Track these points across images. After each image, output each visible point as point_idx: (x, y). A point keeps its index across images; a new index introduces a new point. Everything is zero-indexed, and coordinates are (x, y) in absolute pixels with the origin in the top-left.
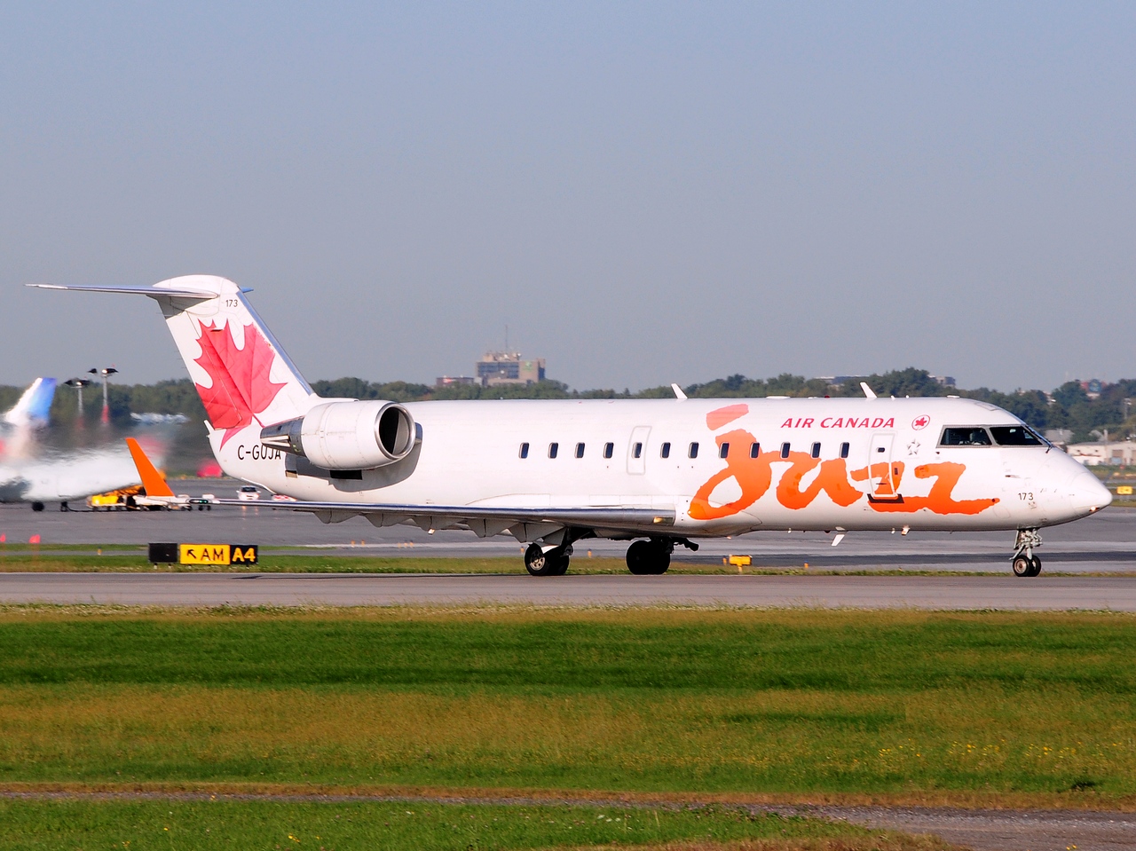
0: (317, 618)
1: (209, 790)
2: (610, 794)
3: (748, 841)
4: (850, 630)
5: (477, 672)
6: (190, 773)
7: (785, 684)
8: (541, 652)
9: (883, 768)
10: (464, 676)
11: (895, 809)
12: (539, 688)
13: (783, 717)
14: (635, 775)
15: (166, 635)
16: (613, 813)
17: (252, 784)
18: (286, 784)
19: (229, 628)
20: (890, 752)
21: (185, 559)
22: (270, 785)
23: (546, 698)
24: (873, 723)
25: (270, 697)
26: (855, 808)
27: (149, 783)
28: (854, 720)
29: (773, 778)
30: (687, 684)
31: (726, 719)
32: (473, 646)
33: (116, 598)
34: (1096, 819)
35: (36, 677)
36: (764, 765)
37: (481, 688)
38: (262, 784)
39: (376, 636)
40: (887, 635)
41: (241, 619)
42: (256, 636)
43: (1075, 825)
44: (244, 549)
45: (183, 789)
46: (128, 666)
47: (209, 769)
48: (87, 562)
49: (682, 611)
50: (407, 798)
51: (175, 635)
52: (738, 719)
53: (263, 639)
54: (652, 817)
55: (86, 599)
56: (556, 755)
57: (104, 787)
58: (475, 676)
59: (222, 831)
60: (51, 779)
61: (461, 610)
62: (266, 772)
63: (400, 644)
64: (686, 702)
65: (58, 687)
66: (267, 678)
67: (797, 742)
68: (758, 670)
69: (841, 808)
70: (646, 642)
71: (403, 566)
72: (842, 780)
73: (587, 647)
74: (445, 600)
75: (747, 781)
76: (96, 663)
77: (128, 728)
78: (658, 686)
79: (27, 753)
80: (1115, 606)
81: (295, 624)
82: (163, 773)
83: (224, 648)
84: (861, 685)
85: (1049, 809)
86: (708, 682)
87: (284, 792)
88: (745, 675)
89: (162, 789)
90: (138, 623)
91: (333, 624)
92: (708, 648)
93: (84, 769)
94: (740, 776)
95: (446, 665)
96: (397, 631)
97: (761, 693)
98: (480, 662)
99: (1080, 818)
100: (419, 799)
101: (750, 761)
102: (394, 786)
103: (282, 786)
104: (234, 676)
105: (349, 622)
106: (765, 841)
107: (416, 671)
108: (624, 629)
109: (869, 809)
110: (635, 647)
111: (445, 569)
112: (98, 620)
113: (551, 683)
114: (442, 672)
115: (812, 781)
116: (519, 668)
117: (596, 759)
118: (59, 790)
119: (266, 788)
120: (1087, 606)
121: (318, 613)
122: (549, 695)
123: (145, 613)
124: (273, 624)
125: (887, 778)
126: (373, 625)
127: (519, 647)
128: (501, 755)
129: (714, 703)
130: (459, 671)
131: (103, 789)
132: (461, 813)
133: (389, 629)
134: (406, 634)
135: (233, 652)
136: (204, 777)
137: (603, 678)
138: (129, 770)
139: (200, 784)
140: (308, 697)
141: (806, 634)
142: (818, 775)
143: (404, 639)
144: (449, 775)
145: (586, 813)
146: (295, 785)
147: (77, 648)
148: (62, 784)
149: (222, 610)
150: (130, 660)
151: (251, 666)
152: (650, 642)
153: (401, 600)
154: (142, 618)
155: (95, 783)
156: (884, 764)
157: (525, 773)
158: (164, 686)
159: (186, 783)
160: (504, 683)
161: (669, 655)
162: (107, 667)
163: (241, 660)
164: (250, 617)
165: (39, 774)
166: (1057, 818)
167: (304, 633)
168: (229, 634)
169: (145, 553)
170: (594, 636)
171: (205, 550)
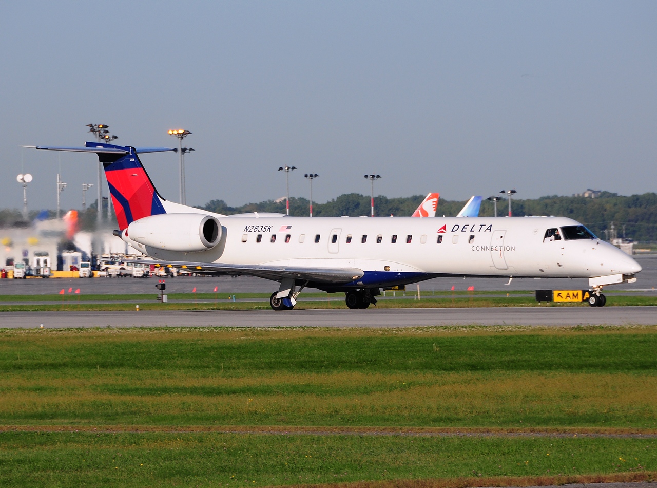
0: (633, 332)
1: (572, 431)
6: (561, 422)
15: (546, 343)
17: (597, 428)
18: (617, 428)
19: (582, 338)
21: (556, 299)
22: (608, 428)
25: (607, 378)
27: (538, 427)
33: (518, 322)
35: (474, 367)
38: (603, 428)
41: (589, 333)
42: (598, 343)
45: (558, 431)
46: (525, 361)
47: (573, 419)
48: (501, 301)
51: (551, 343)
53: (602, 344)
55: (500, 322)
57: (513, 430)
59: (581, 455)
60: (483, 425)
62: (605, 421)
65: (486, 373)
66: (604, 367)
76: (507, 359)
77: (526, 396)
79: (469, 410)
81: (620, 336)
82: (546, 421)
83: (579, 350)
87: (616, 432)
89: (546, 431)
90: (530, 336)
91: (642, 336)
93: (501, 420)
103: (615, 429)
104: (586, 366)
105: (652, 334)
112: (508, 334)
118: (488, 432)
119: (606, 430)
121: (633, 329)
123: (534, 330)
124: (608, 336)
135: (585, 352)
136: (570, 424)
138: (527, 420)
139: (568, 428)
140: (629, 378)
146: (622, 428)
147: (497, 351)
148: (489, 428)
149: (578, 328)
150: (526, 357)
151: (596, 360)
154: (533, 333)
155: (508, 428)
158: (545, 372)
159: (560, 427)
162: (513, 361)
163: (590, 357)
164: (594, 332)
165: (476, 422)
167: (626, 341)
168: (582, 342)
169: (534, 295)
171: (568, 294)
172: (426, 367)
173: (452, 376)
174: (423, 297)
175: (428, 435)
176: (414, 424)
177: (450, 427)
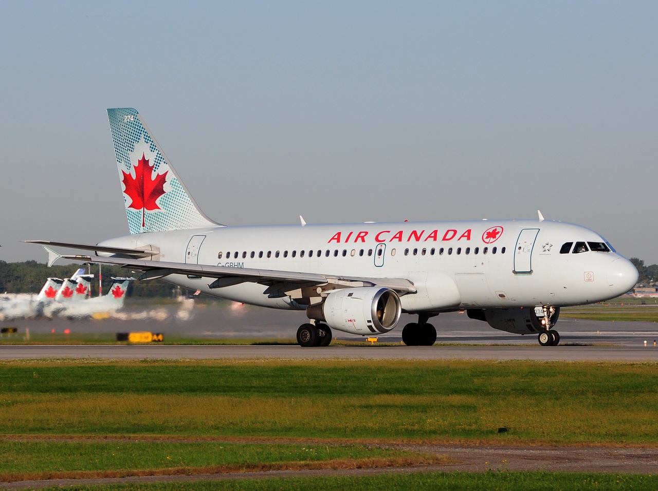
0: (186, 365)
1: (135, 438)
2: (309, 439)
3: (366, 459)
4: (417, 369)
5: (254, 387)
6: (128, 431)
7: (387, 392)
8: (282, 379)
9: (428, 428)
10: (248, 389)
11: (432, 445)
12: (281, 394)
13: (386, 406)
14: (321, 431)
15: (120, 372)
16: (309, 447)
17: (154, 435)
18: (169, 435)
19: (147, 368)
20: (432, 421)
22: (163, 435)
23: (284, 399)
24: (425, 409)
25: (165, 398)
26: (415, 445)
27: (111, 435)
28: (417, 407)
29: (380, 432)
30: (345, 392)
31: (361, 407)
32: (253, 376)
33: (99, 356)
34: (518, 449)
35: (63, 390)
36: (376, 427)
37: (256, 394)
38: (159, 435)
39: (211, 372)
40: (432, 371)
41: (153, 365)
42: (159, 372)
43: (509, 452)
44: (158, 335)
45: (124, 437)
46: (103, 385)
47: (137, 429)
48: (90, 341)
49: (344, 361)
50: (221, 441)
51: (124, 372)
52: (367, 407)
53: (162, 373)
54: (326, 449)
55: (86, 356)
56: (287, 422)
57: (90, 437)
58: (253, 389)
59: (140, 455)
60: (68, 433)
61: (248, 361)
62: (161, 430)
63: (221, 376)
64: (343, 400)
65: (73, 394)
66: (163, 390)
67: (391, 418)
68: (376, 386)
69: (409, 445)
70: (328, 374)
71: (225, 343)
72: (410, 433)
73: (302, 376)
74: (242, 357)
75: (369, 433)
76: (90, 384)
77: (102, 412)
78: (332, 393)
79: (58, 422)
80: (532, 358)
81: (176, 367)
82: (116, 431)
83: (145, 377)
84: (420, 393)
85: (498, 445)
86: (354, 392)
87: (168, 439)
88: (370, 388)
90: (109, 366)
91: (192, 367)
92: (355, 377)
93: (83, 429)
94: (365, 431)
95: (241, 384)
96: (220, 370)
97: (376, 396)
98: (255, 383)
99: (512, 449)
100: (226, 442)
101: (370, 425)
102: (216, 436)
103: (167, 436)
104: (149, 389)
105: (200, 366)
106: (374, 459)
107: (228, 387)
108: (319, 369)
109: (421, 445)
110: (323, 376)
111: (244, 343)
112: (91, 365)
113: (286, 392)
114: (239, 387)
115: (397, 433)
116: (272, 385)
117: (304, 425)
118: (71, 438)
119: (160, 437)
120: (520, 358)
121: (186, 362)
122: (285, 397)
123: (112, 362)
124: (167, 367)
125: (430, 432)
126: (210, 367)
127: (273, 376)
128: (263, 423)
129: (355, 400)
130: (246, 387)
131: (89, 438)
132: (244, 447)
133: (217, 369)
134: (224, 371)
135: (149, 379)
136: (134, 432)
137: (309, 390)
138: (102, 429)
139: (132, 435)
141: (397, 371)
142: (400, 431)
143: (223, 373)
144: (241, 431)
145: (297, 447)
146: (173, 436)
147: (82, 378)
148: (73, 435)
149: (145, 361)
150: (104, 382)
151: (157, 385)
152: (330, 374)
153: (223, 357)
154: (110, 364)
155: (87, 435)
156: (428, 425)
157: (272, 431)
158: (118, 394)
159: (126, 435)
160: (266, 392)
161: (337, 380)
162: (94, 386)
163: (152, 382)
164: (156, 364)
165: (63, 431)
166: (502, 449)
167: (180, 371)
168: (148, 372)
169: (115, 337)
170: (306, 372)
172: (27, 389)
173: (46, 397)
175: (25, 441)
176: (15, 433)
177: (42, 434)
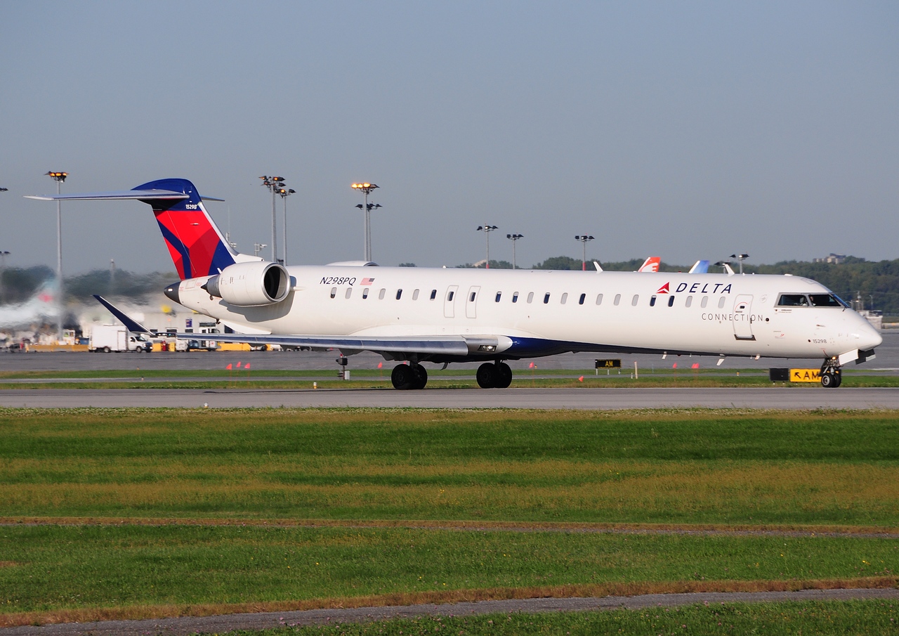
21: (793, 378)
89: (780, 529)
140: (875, 469)
171: (807, 373)
174: (641, 375)
